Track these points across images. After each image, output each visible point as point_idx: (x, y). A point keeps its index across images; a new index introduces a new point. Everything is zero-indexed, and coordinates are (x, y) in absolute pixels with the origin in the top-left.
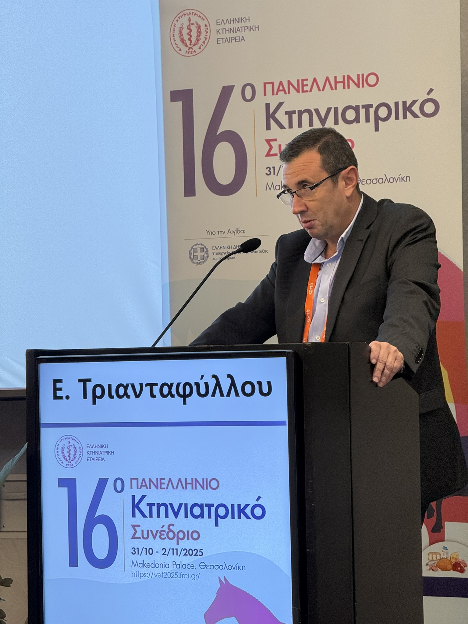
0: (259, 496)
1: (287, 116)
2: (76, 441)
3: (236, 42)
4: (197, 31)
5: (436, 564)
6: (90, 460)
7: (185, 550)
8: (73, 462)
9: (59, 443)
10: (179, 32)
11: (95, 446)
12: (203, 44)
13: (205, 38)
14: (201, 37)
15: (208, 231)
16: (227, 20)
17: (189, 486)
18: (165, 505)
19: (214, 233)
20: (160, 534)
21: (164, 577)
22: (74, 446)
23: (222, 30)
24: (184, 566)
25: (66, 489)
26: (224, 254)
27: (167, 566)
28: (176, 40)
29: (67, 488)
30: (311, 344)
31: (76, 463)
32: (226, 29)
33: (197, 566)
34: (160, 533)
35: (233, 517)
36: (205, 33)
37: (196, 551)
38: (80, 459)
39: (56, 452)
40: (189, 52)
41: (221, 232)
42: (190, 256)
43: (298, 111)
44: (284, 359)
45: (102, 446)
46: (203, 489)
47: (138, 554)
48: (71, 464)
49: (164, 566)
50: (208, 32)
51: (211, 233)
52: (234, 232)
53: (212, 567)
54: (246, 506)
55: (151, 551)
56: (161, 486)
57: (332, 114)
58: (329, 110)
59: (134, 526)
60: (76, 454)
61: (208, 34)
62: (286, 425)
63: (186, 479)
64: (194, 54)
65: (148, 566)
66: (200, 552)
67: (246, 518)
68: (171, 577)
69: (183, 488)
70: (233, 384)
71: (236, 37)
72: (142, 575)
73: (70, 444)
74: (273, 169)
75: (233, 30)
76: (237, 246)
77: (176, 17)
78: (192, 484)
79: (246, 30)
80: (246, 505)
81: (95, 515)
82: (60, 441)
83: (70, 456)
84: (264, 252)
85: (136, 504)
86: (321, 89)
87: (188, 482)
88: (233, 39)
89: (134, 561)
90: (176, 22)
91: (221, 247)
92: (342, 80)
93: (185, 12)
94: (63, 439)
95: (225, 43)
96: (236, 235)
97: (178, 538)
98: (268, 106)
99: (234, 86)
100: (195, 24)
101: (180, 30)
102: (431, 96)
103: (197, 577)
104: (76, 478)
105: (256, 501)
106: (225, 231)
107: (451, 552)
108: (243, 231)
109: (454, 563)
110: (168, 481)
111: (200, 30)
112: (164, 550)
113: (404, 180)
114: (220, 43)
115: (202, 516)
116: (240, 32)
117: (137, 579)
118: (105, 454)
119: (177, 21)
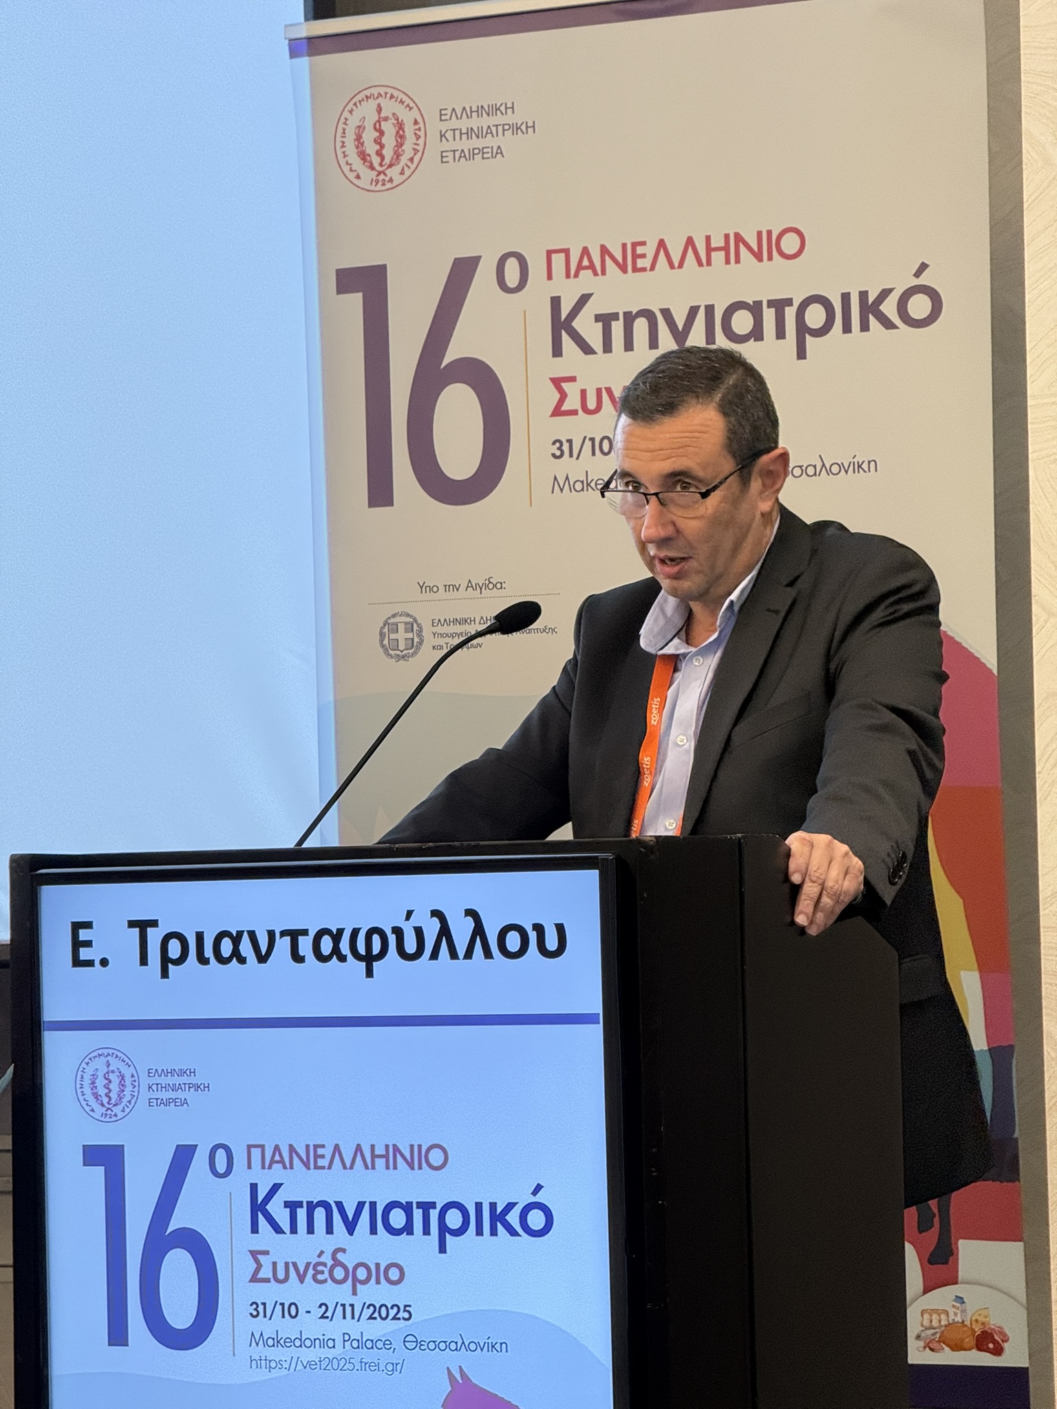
0: (538, 1184)
1: (600, 324)
2: (124, 1062)
3: (483, 158)
4: (395, 133)
5: (938, 1335)
6: (155, 1105)
7: (372, 1308)
8: (117, 1110)
9: (85, 1066)
10: (355, 137)
11: (168, 1073)
12: (409, 164)
13: (414, 149)
14: (403, 148)
15: (421, 585)
16: (464, 108)
17: (380, 1163)
18: (325, 1204)
19: (435, 589)
20: (314, 1272)
21: (323, 1368)
22: (120, 1072)
23: (452, 131)
24: (369, 1344)
25: (100, 1170)
26: (459, 636)
27: (331, 1344)
28: (347, 156)
29: (103, 1168)
30: (654, 839)
31: (123, 1111)
32: (461, 129)
33: (397, 1343)
34: (314, 1268)
35: (479, 1232)
36: (414, 137)
37: (395, 1309)
38: (133, 1102)
39: (79, 1086)
40: (377, 184)
41: (451, 587)
42: (382, 641)
43: (625, 313)
44: (593, 876)
45: (182, 1073)
46: (412, 1168)
47: (265, 1316)
48: (113, 1114)
49: (324, 1344)
50: (418, 137)
51: (428, 588)
52: (481, 586)
53: (432, 1346)
54: (510, 1206)
55: (293, 1309)
56: (315, 1162)
57: (700, 319)
58: (693, 311)
59: (254, 1254)
60: (123, 1091)
61: (421, 141)
62: (599, 1023)
63: (373, 1147)
64: (388, 185)
65: (288, 1345)
66: (405, 1311)
67: (508, 1234)
68: (340, 1368)
69: (367, 1167)
70: (479, 931)
71: (483, 148)
72: (273, 1365)
73: (111, 1068)
74: (568, 444)
75: (477, 133)
76: (486, 618)
77: (347, 104)
78: (386, 1157)
79: (505, 132)
80: (509, 1203)
81: (166, 1231)
82: (87, 1060)
83: (111, 1095)
84: (547, 631)
85: (259, 1203)
86: (676, 263)
87: (377, 1152)
88: (476, 151)
89: (255, 1334)
90: (349, 114)
91: (452, 620)
92: (722, 244)
93: (368, 93)
94: (94, 1057)
95: (459, 160)
96: (483, 595)
97: (355, 1280)
98: (556, 302)
99: (480, 257)
100: (391, 119)
101: (357, 131)
102: (924, 280)
103: (399, 1371)
104: (123, 1146)
105: (532, 1196)
106: (460, 585)
107: (972, 1307)
108: (501, 583)
109: (979, 1333)
110: (332, 1152)
111: (404, 132)
112: (324, 1307)
113: (862, 469)
114: (447, 162)
115: (408, 1229)
116: (493, 136)
117: (261, 1375)
118: (189, 1090)
119: (351, 112)
